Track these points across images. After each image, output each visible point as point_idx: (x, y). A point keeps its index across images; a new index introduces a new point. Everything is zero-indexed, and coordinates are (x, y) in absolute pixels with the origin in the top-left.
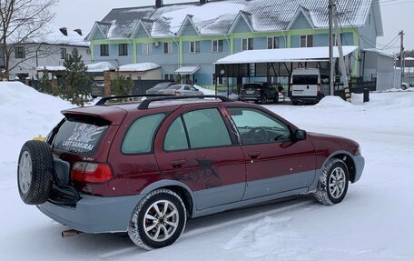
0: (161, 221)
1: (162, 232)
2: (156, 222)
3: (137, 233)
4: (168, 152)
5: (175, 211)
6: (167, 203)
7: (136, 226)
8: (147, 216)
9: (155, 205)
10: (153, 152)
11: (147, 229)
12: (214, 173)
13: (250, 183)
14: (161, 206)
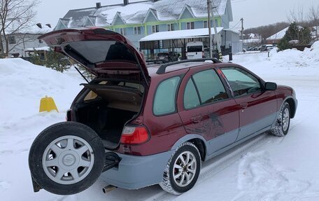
0: (185, 169)
1: (185, 179)
2: (181, 170)
3: (169, 181)
4: (187, 110)
5: (194, 160)
6: (188, 153)
7: (168, 175)
8: (176, 166)
9: (180, 156)
10: (177, 111)
11: (175, 177)
12: (220, 124)
13: (242, 129)
14: (185, 156)
